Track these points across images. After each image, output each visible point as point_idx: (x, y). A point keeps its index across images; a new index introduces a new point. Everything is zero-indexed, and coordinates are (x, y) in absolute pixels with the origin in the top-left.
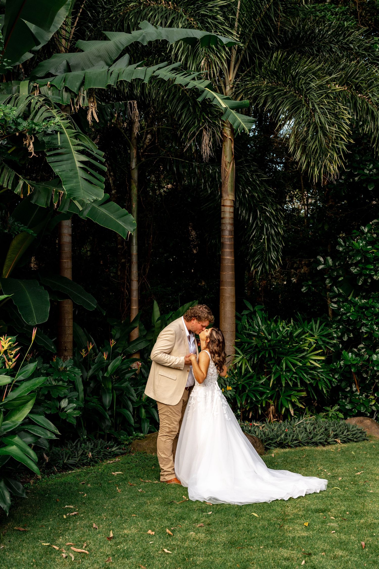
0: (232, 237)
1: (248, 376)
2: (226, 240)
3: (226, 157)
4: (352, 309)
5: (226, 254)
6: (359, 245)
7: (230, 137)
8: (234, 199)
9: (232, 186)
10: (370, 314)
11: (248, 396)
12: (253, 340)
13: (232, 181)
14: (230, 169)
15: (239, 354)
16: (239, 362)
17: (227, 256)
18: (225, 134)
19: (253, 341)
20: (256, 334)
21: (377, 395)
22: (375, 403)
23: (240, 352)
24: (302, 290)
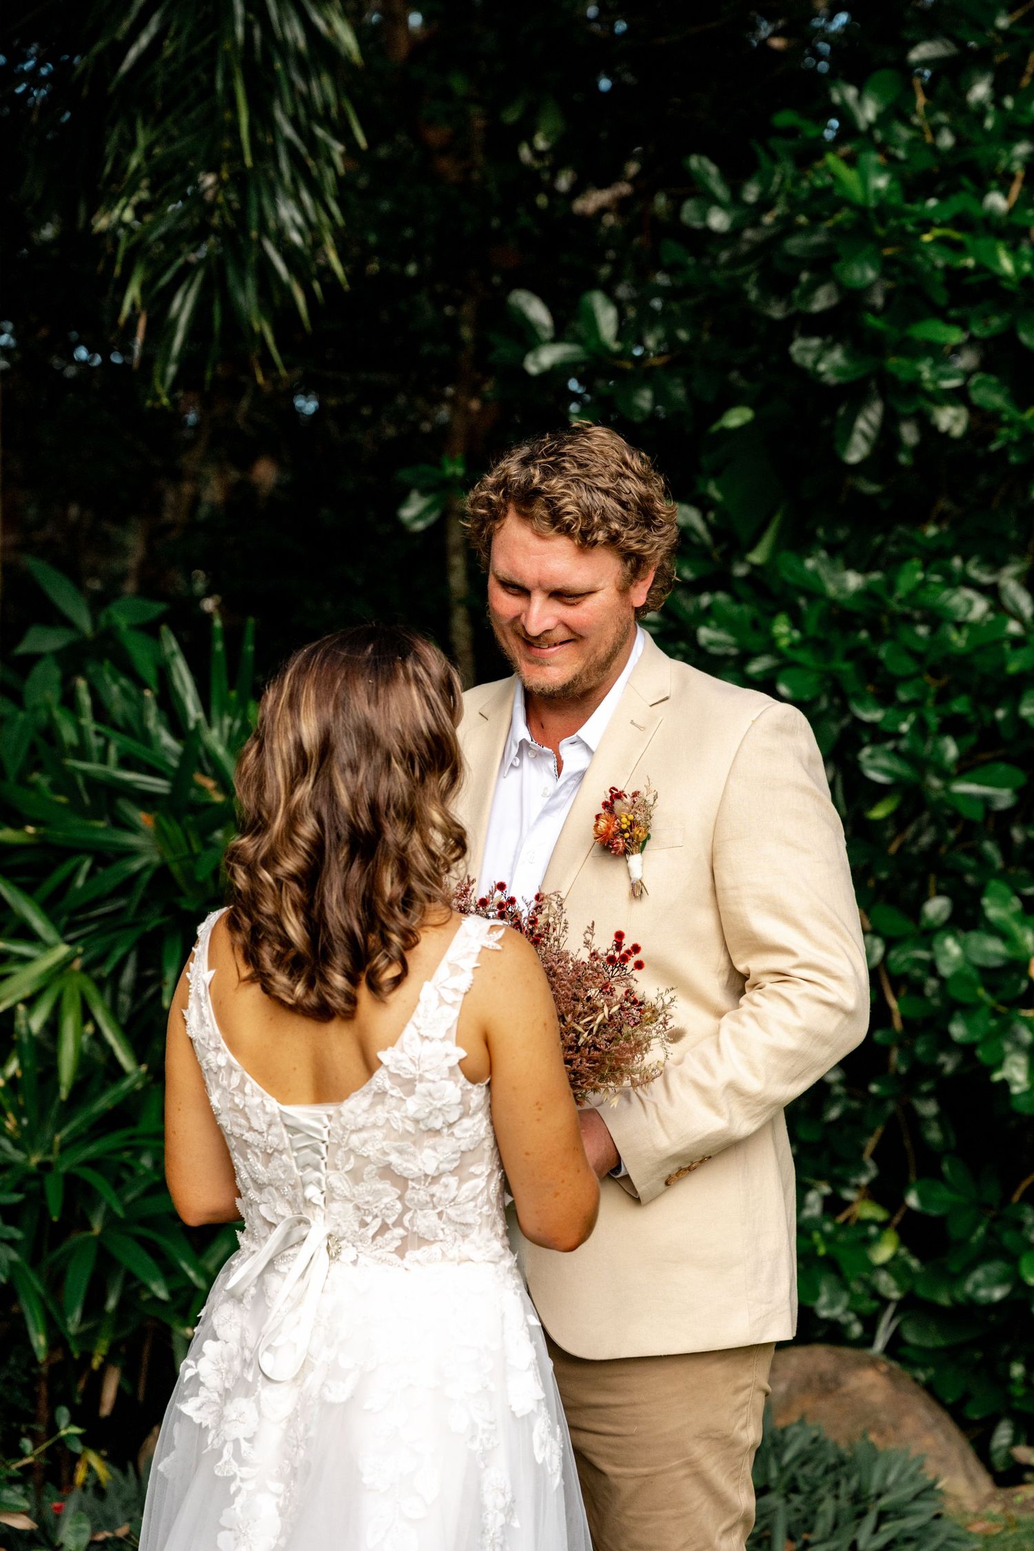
1: (104, 1103)
4: (782, 628)
6: (864, 181)
10: (904, 666)
11: (105, 1264)
12: (131, 828)
15: (26, 933)
16: (31, 1002)
19: (131, 840)
20: (159, 785)
21: (922, 1198)
22: (895, 1257)
23: (39, 923)
24: (407, 513)
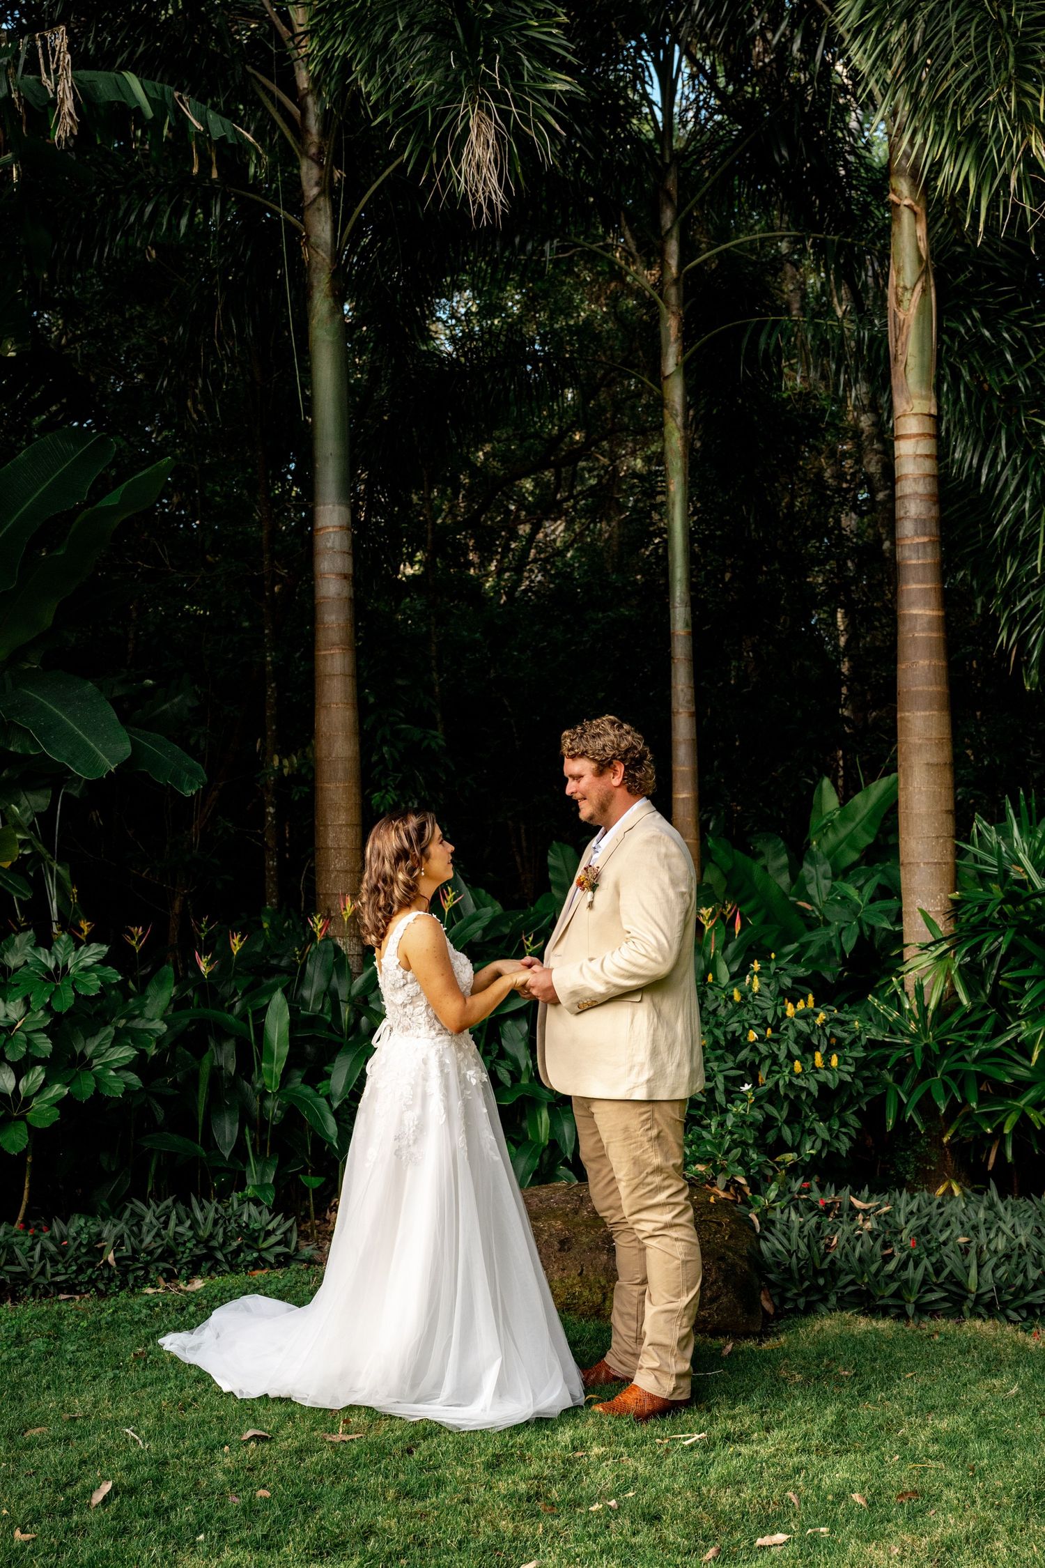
0: (926, 539)
1: (955, 1017)
2: (907, 553)
3: (898, 272)
5: (904, 600)
7: (907, 202)
8: (934, 411)
9: (922, 366)
13: (922, 351)
14: (913, 311)
17: (911, 605)
18: (892, 197)
